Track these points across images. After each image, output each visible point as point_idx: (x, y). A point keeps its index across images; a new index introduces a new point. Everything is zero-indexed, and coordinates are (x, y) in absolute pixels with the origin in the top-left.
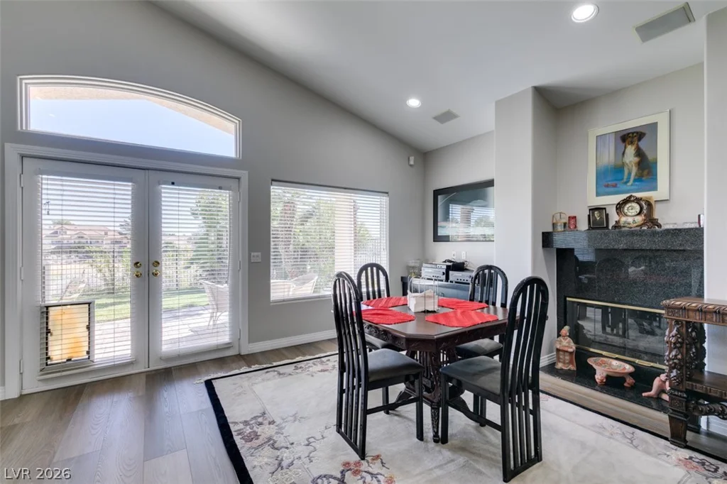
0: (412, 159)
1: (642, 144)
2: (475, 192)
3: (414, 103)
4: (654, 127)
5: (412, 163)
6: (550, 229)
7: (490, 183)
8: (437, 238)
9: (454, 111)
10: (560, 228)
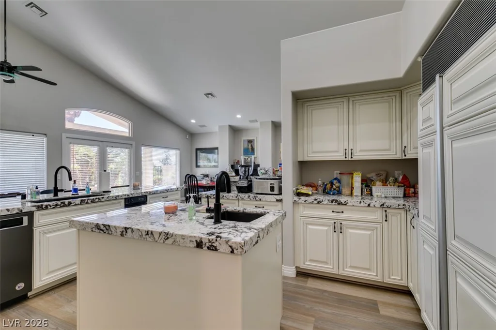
0: (187, 136)
1: (252, 143)
2: (211, 150)
3: (193, 121)
4: (254, 140)
5: (187, 137)
6: (233, 164)
7: (217, 148)
8: (197, 166)
9: (205, 125)
10: (235, 164)
